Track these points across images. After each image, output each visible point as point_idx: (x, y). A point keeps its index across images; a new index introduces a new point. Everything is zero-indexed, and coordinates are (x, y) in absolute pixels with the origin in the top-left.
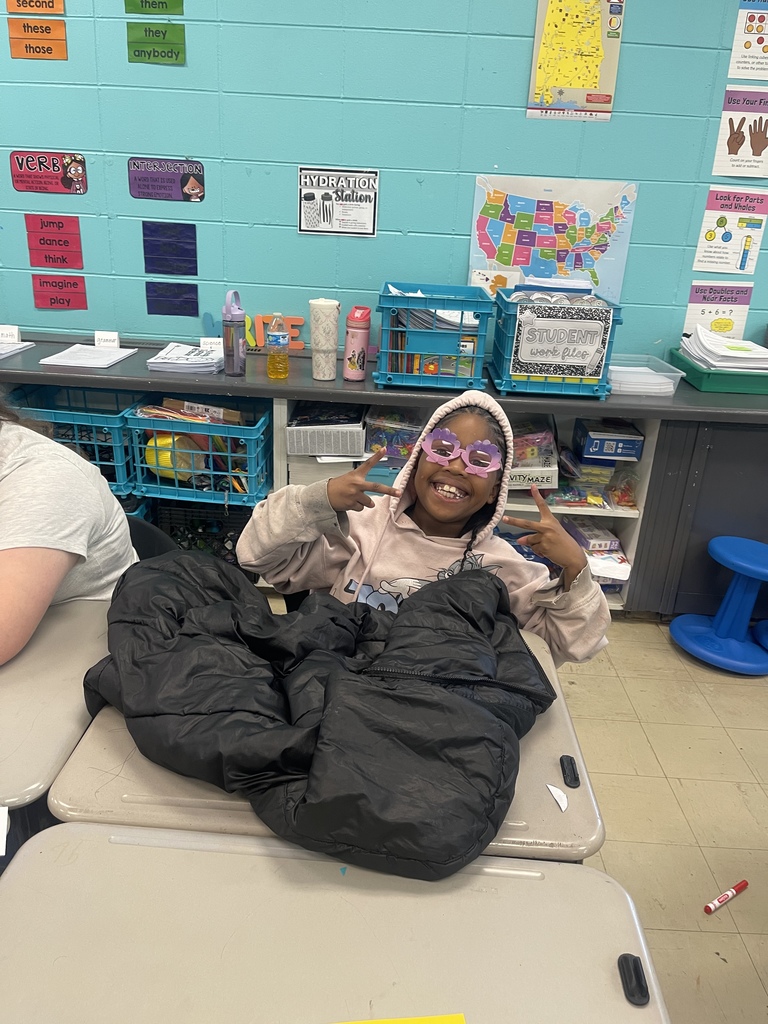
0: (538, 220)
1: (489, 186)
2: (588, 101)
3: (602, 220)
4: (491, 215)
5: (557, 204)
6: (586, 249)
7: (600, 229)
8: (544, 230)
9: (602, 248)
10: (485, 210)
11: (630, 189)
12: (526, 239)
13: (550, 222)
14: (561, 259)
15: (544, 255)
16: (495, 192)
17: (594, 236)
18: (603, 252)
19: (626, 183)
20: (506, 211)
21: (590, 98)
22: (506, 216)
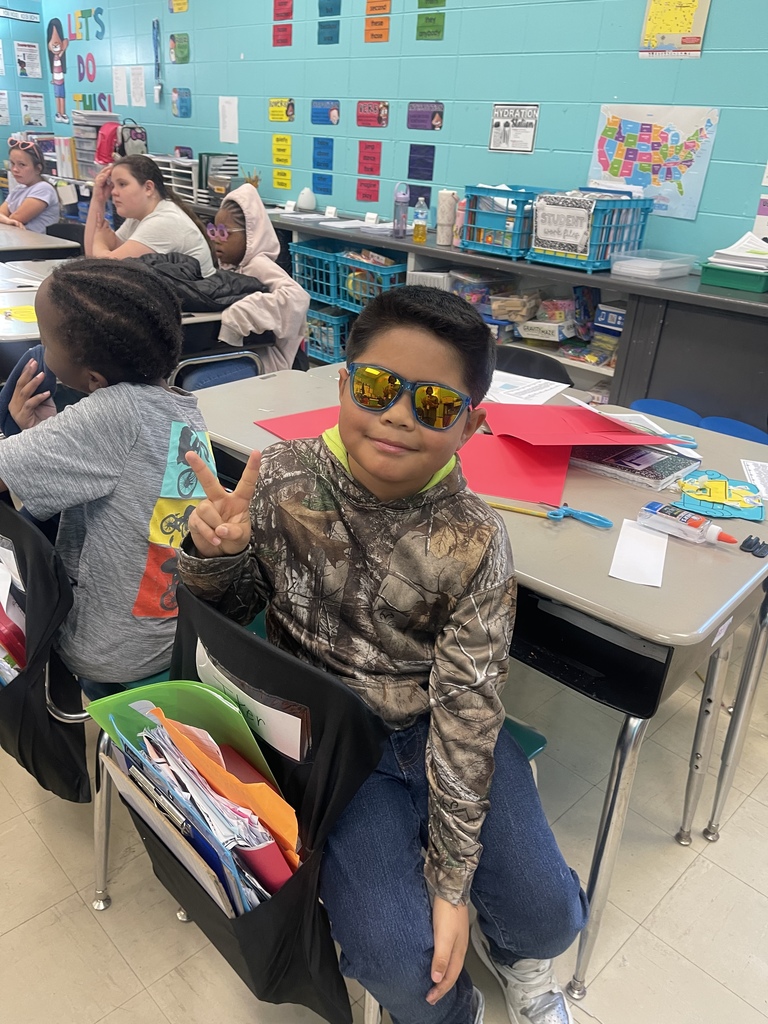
0: (641, 139)
1: (609, 112)
2: (683, 43)
3: (689, 139)
4: (609, 136)
5: (656, 126)
6: (675, 164)
7: (687, 147)
8: (644, 148)
9: (688, 163)
10: (605, 132)
11: (713, 113)
12: (631, 154)
13: (648, 141)
14: (655, 172)
15: (642, 168)
16: (613, 117)
17: (682, 153)
18: (689, 166)
19: (710, 108)
20: (619, 133)
21: (685, 41)
22: (620, 137)
